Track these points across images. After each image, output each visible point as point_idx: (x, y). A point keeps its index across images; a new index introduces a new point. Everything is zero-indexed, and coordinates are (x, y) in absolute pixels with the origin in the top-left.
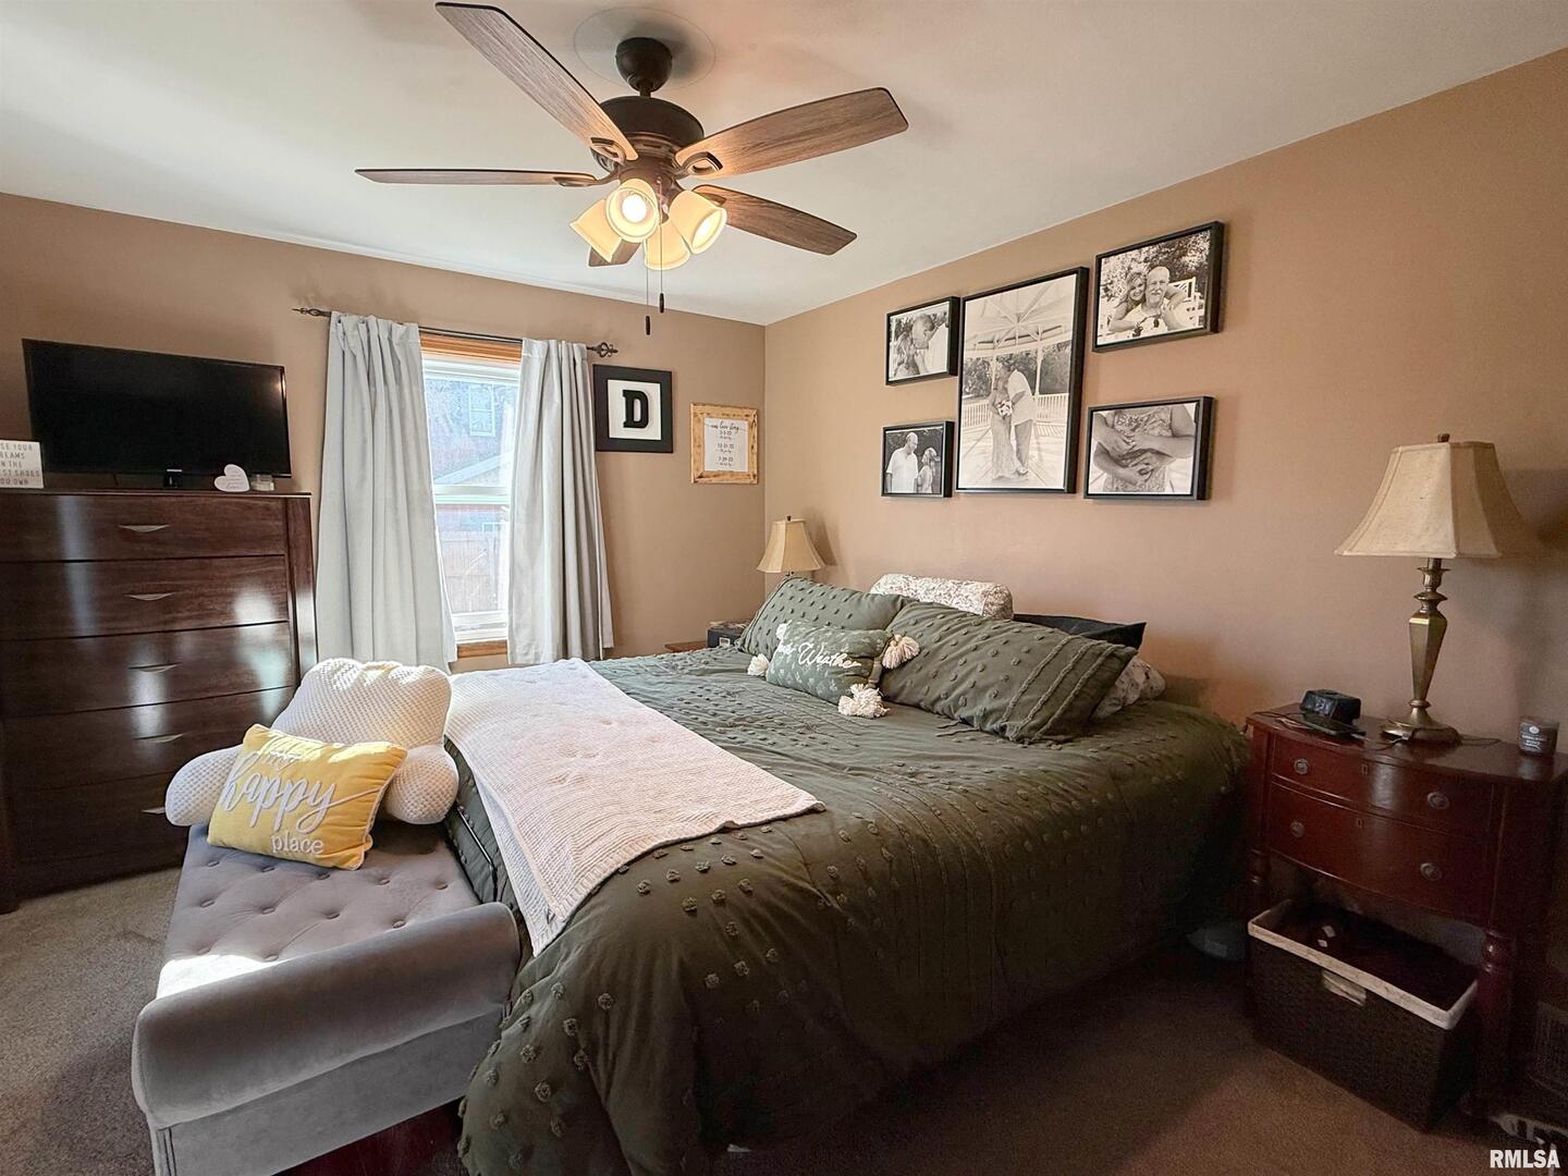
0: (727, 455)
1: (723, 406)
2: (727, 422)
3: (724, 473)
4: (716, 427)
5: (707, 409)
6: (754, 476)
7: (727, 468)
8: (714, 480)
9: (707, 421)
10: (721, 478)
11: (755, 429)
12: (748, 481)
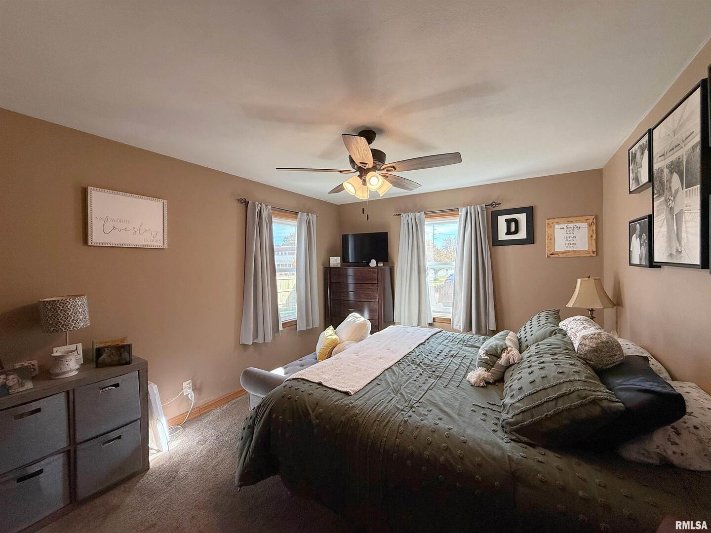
0: (572, 242)
1: (567, 217)
2: (571, 225)
3: (569, 252)
4: (563, 228)
5: (557, 220)
6: (593, 252)
7: (572, 249)
8: (561, 256)
9: (557, 226)
10: (567, 254)
11: (594, 227)
12: (588, 255)
